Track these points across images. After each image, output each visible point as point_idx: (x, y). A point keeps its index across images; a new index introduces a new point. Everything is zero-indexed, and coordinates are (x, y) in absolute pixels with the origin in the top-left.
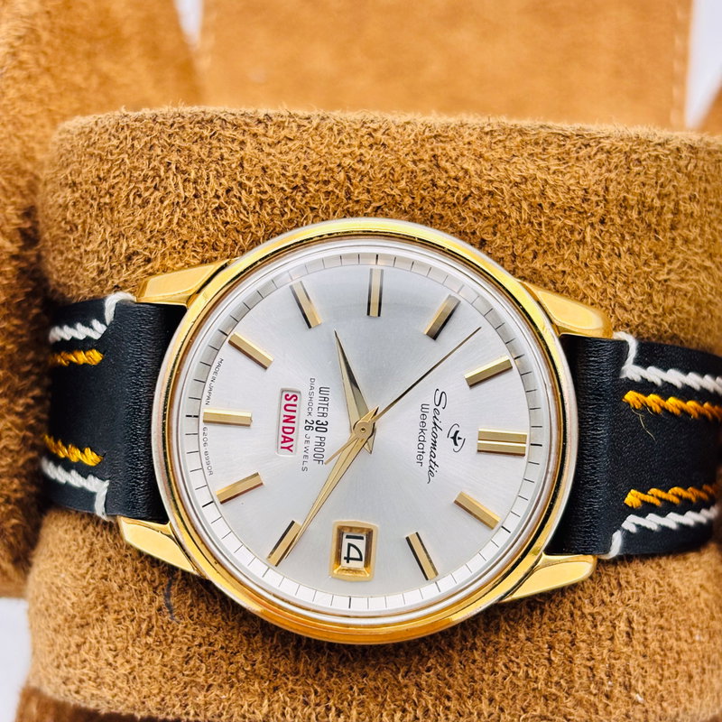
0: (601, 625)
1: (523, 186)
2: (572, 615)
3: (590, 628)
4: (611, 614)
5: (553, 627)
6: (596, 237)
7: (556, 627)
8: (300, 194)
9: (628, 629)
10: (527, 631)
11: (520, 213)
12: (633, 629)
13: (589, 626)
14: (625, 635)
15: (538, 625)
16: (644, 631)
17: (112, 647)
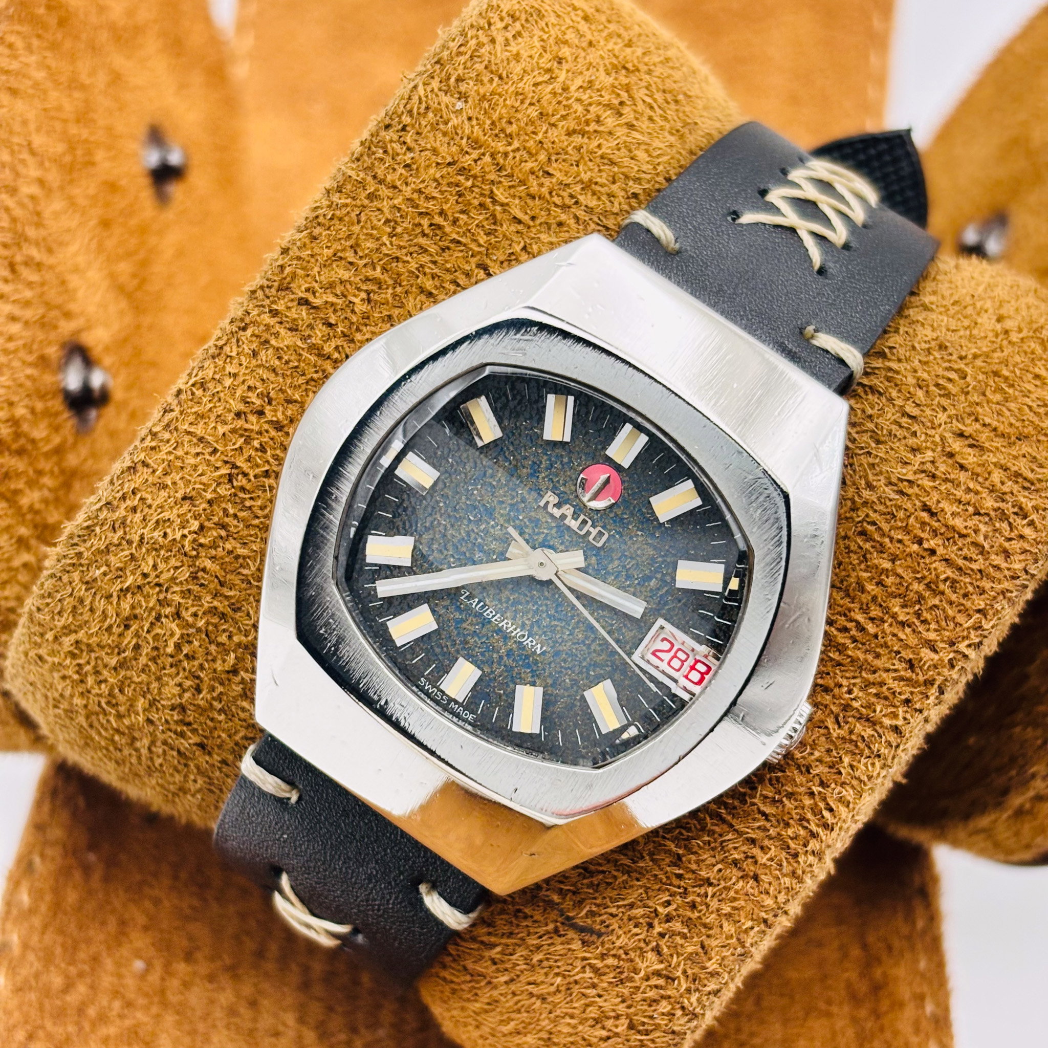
0: (937, 469)
1: (399, 230)
2: (901, 493)
3: (932, 484)
4: (934, 451)
5: (900, 524)
6: (510, 187)
7: (901, 520)
8: (240, 477)
9: (967, 442)
10: (885, 556)
11: (426, 250)
12: (970, 436)
13: (927, 483)
14: (970, 450)
15: (887, 540)
16: (984, 425)
17: (591, 1022)
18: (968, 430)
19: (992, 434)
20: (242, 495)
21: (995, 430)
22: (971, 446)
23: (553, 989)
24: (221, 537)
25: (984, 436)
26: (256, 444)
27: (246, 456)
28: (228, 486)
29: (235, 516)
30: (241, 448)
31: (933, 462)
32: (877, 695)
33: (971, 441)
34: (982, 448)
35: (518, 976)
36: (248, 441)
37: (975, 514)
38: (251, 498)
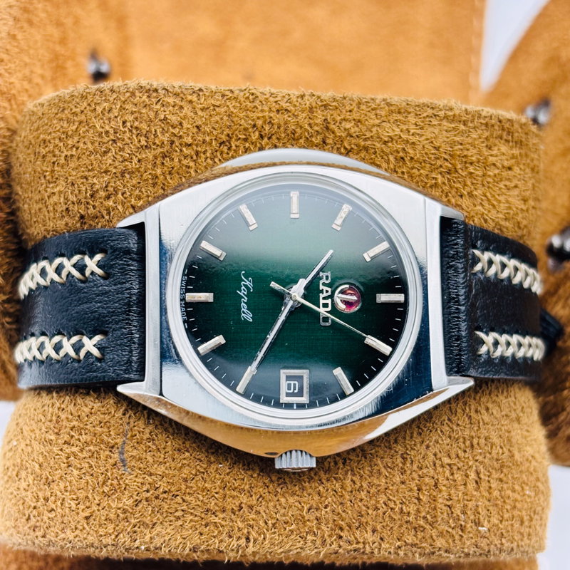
0: (457, 474)
2: (434, 464)
3: (448, 475)
4: (464, 466)
5: (420, 473)
7: (423, 473)
9: (477, 478)
10: (402, 477)
12: (480, 479)
13: (448, 473)
14: (474, 483)
15: (409, 472)
16: (489, 482)
17: (74, 497)
18: (482, 476)
19: (487, 488)
20: (218, 154)
21: (490, 487)
22: (477, 482)
23: (79, 466)
24: (192, 158)
25: (484, 485)
26: (247, 145)
27: (238, 143)
28: (218, 145)
29: (206, 158)
30: (240, 139)
31: (459, 469)
32: (334, 520)
33: (478, 480)
34: (479, 488)
35: (73, 445)
36: (246, 140)
37: (449, 506)
38: (220, 160)
